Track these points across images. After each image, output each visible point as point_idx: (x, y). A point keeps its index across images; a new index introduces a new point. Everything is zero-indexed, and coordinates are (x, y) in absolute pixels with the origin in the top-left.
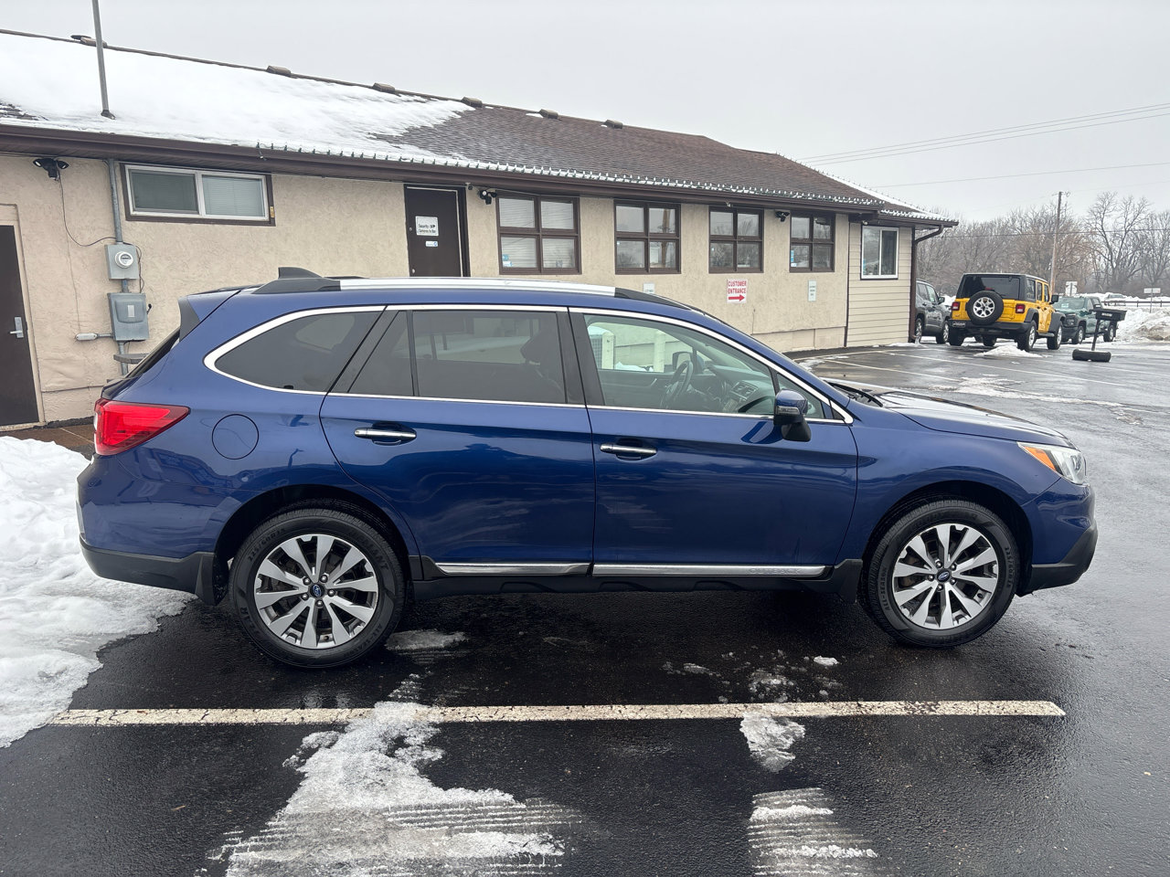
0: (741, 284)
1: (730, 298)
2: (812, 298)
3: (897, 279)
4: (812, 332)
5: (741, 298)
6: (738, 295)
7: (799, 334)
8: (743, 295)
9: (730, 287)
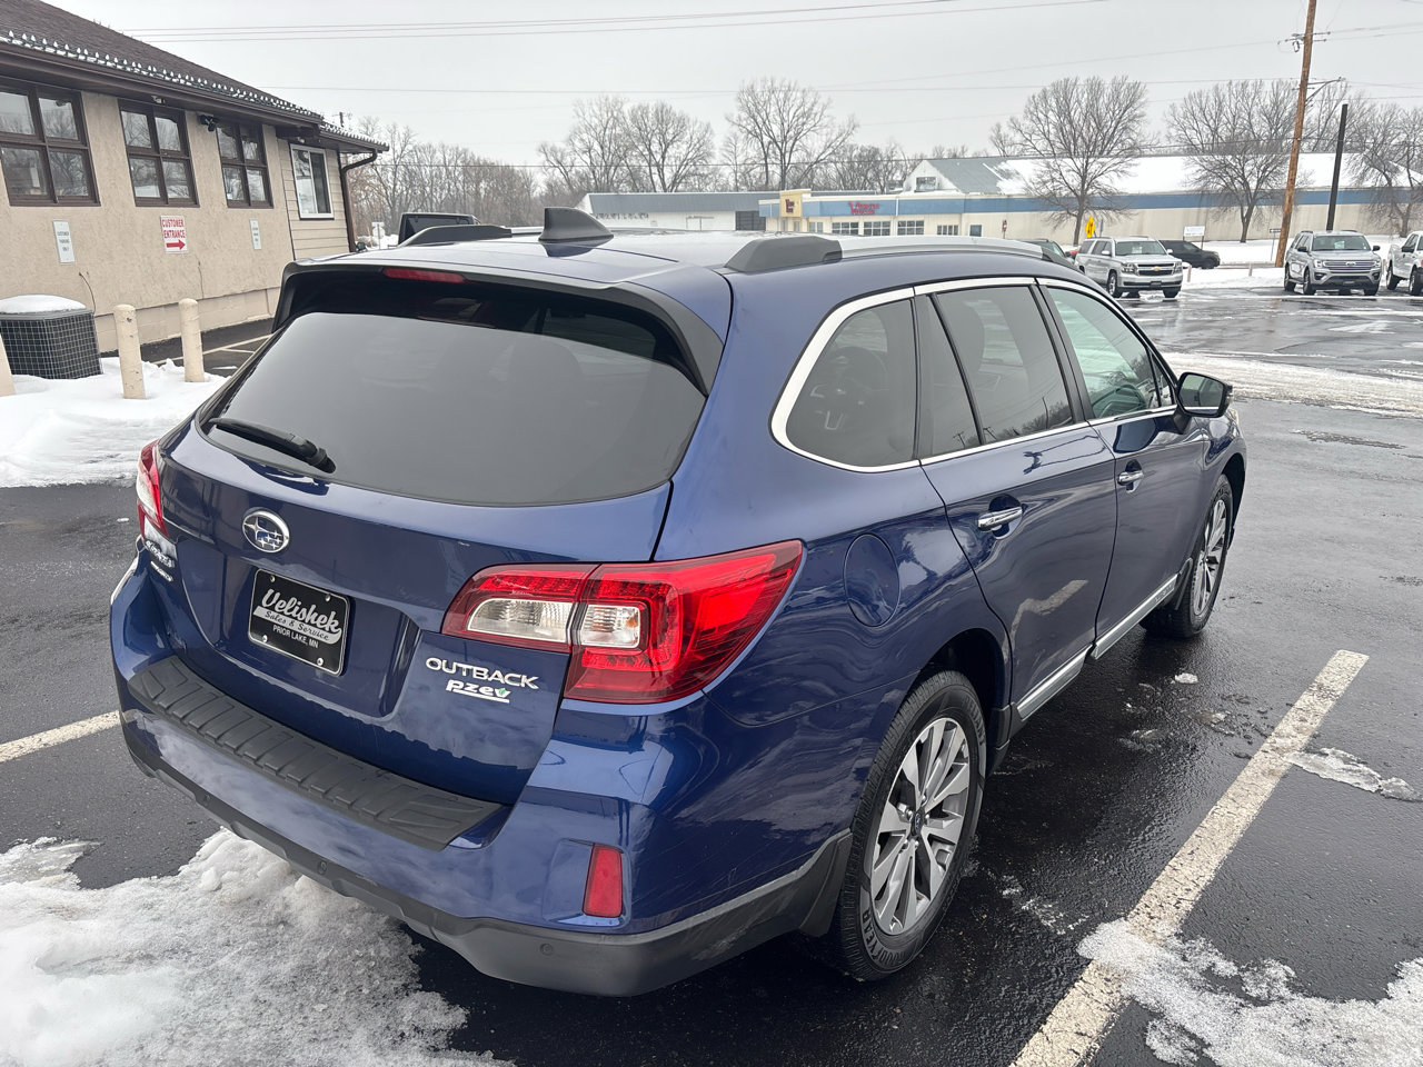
0: (178, 223)
1: (169, 245)
2: (258, 246)
3: (333, 219)
4: (264, 293)
5: (181, 245)
6: (176, 241)
7: (250, 297)
8: (183, 240)
9: (165, 229)
